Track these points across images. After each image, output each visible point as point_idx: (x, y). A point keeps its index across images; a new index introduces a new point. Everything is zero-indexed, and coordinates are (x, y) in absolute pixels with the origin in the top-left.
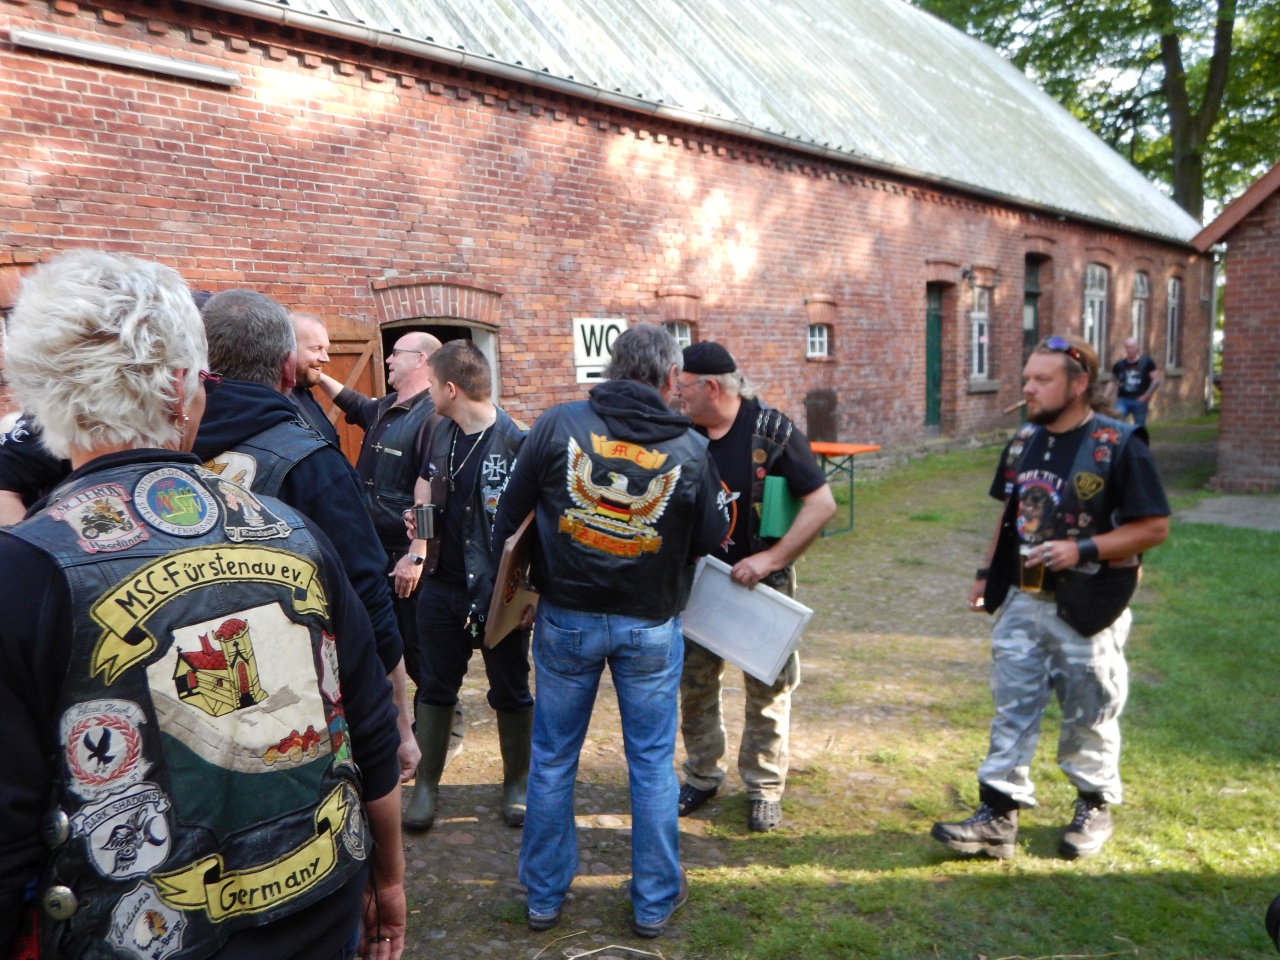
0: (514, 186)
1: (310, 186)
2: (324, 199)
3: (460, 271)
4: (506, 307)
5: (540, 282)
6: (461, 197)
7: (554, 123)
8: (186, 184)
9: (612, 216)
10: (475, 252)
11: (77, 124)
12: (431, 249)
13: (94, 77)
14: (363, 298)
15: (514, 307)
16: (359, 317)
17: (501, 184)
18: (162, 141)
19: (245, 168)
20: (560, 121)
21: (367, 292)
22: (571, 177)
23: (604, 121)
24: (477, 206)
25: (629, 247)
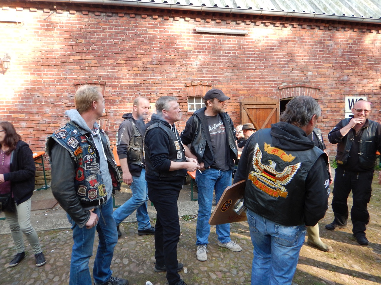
0: (328, 54)
1: (263, 60)
2: (267, 63)
3: (306, 83)
4: (321, 93)
5: (334, 85)
6: (309, 59)
7: (345, 32)
8: (231, 63)
9: (364, 61)
10: (312, 76)
11: (208, 50)
12: (298, 76)
13: (213, 37)
14: (275, 92)
15: (324, 93)
16: (274, 97)
17: (323, 54)
18: (226, 52)
19: (247, 57)
20: (347, 31)
21: (277, 90)
22: (349, 49)
23: (365, 29)
24: (314, 61)
25: (370, 72)
